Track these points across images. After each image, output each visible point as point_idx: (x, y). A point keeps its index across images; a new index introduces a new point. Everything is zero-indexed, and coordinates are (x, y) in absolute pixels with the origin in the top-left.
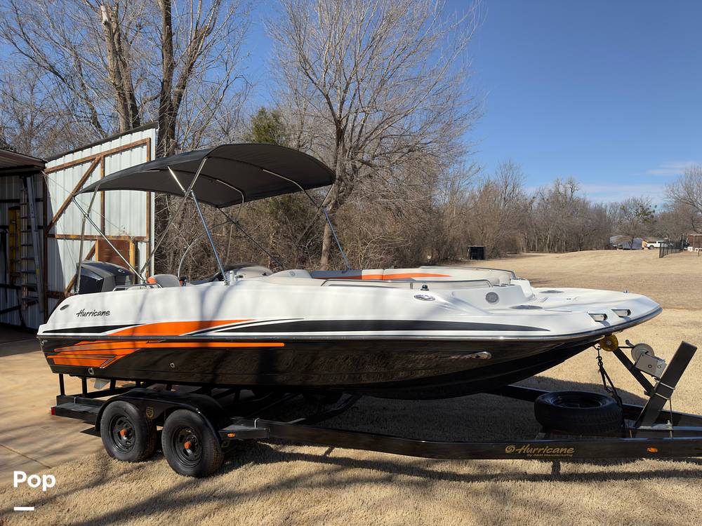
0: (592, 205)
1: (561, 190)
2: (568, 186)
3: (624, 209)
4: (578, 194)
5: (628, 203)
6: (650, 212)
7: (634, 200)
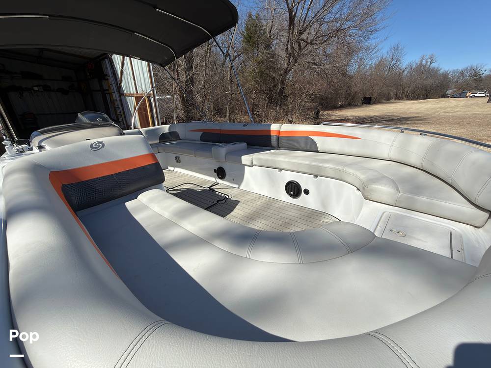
0: (441, 71)
1: (424, 62)
2: (429, 60)
3: (462, 73)
4: (434, 65)
5: (466, 70)
6: (480, 75)
7: (472, 68)
